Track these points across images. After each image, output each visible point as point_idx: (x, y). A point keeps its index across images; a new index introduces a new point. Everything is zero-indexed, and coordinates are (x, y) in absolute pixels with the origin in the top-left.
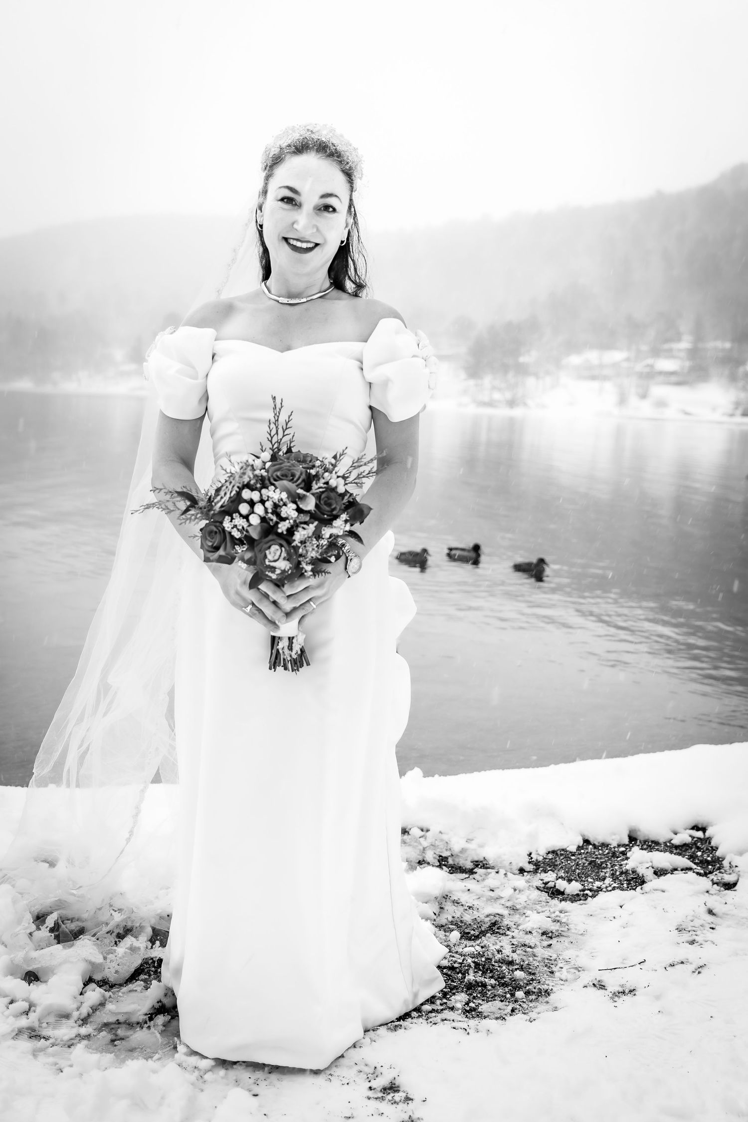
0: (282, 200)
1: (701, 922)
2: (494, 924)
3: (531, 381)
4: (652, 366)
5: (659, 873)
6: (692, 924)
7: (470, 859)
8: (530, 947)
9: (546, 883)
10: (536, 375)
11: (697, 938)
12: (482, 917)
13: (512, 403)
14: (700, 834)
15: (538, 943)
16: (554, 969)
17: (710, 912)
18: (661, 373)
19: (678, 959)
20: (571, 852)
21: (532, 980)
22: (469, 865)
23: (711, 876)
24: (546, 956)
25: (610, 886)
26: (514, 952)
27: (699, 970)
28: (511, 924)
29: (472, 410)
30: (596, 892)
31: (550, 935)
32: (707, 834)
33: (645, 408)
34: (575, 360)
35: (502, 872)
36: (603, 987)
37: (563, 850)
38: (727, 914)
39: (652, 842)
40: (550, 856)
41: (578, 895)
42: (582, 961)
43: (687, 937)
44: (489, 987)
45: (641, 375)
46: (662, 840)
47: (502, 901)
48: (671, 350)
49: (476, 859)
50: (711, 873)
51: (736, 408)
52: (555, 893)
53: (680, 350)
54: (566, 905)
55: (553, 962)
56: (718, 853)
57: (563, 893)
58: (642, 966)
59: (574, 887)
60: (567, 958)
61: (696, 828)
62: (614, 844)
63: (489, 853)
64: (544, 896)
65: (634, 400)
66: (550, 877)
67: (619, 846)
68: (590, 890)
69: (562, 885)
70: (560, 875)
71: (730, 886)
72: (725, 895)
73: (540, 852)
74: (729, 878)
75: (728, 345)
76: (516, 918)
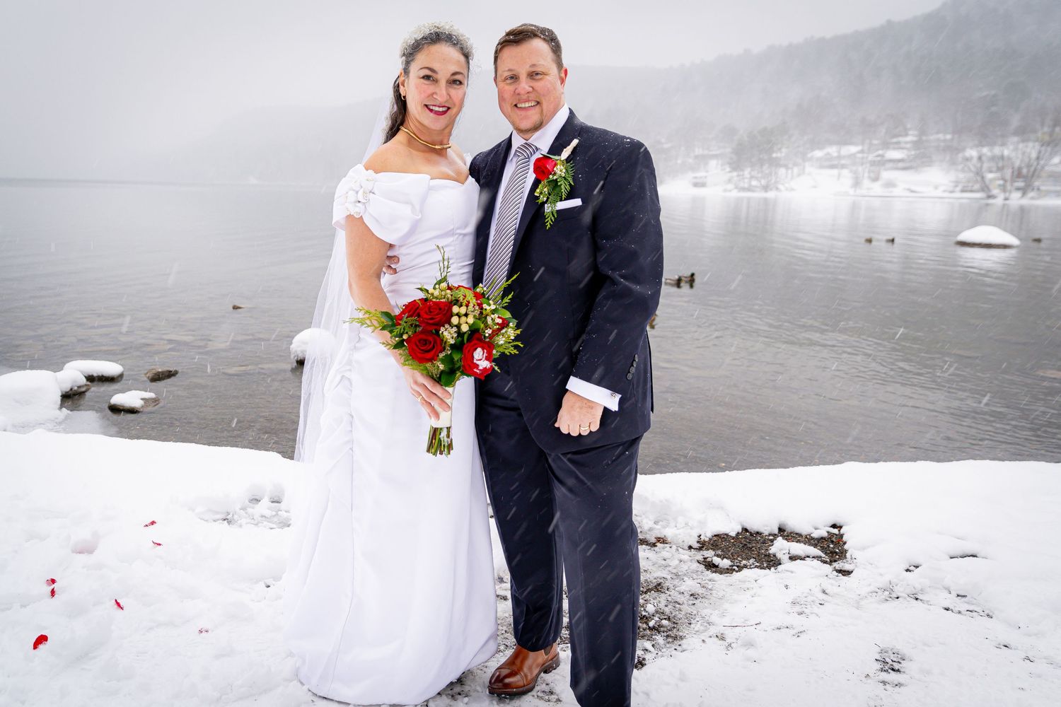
0: (423, 77)
1: (812, 598)
2: (659, 584)
3: (782, 171)
4: (882, 156)
5: (793, 558)
6: (805, 599)
7: (654, 536)
8: (679, 604)
9: (705, 559)
10: (786, 167)
11: (806, 610)
12: (652, 579)
13: (766, 188)
14: (835, 531)
15: (686, 602)
16: (693, 621)
17: (824, 592)
18: (891, 161)
19: (785, 625)
20: (731, 536)
21: (674, 628)
22: (653, 540)
23: (835, 565)
24: (689, 612)
25: (753, 564)
26: (666, 606)
27: (798, 635)
28: (671, 586)
29: (735, 194)
30: (740, 568)
31: (697, 596)
32: (842, 531)
33: (877, 188)
34: (818, 154)
35: (674, 547)
36: (723, 639)
37: (726, 534)
38: (838, 595)
39: (797, 534)
40: (715, 538)
41: (727, 569)
42: (714, 618)
43: (798, 608)
44: (641, 630)
45: (873, 163)
46: (804, 533)
47: (670, 569)
48: (899, 143)
49: (659, 536)
50: (835, 561)
51: (956, 186)
52: (711, 566)
53: (906, 143)
54: (716, 576)
55: (693, 616)
56: (846, 547)
57: (717, 567)
58: (757, 627)
59: (725, 563)
60: (704, 615)
61: (834, 526)
62: (767, 533)
63: (668, 533)
64: (702, 567)
65: (866, 183)
66: (709, 554)
67: (770, 535)
68: (738, 566)
69: (717, 560)
70: (717, 553)
71: (846, 573)
72: (841, 579)
73: (707, 535)
74: (847, 567)
75: (949, 137)
76: (676, 582)
